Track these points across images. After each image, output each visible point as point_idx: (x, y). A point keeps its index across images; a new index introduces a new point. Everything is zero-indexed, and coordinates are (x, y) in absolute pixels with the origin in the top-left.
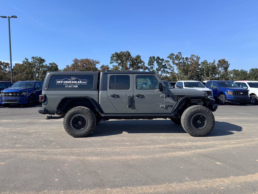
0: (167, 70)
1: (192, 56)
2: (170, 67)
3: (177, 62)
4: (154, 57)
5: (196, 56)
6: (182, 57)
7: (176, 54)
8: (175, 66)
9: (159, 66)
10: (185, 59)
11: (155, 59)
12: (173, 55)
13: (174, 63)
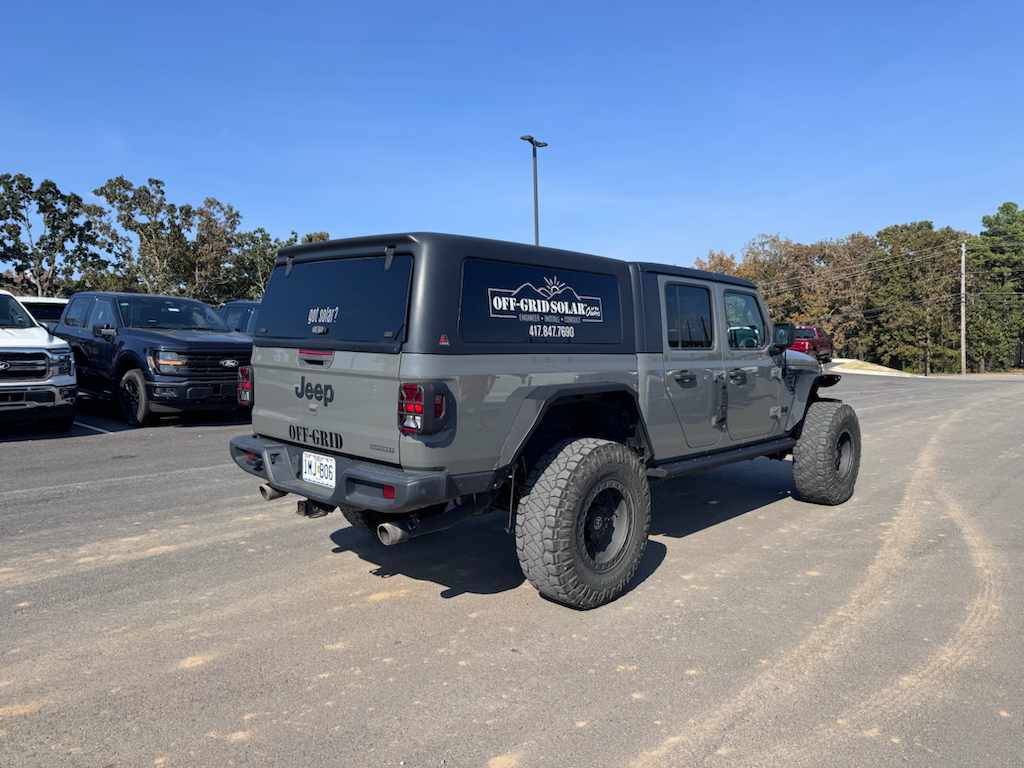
0: (93, 249)
1: (210, 202)
2: (110, 241)
3: (141, 219)
4: (26, 184)
5: (225, 205)
6: (167, 203)
7: (141, 185)
8: (134, 236)
9: (54, 228)
10: (178, 211)
11: (34, 189)
12: (127, 186)
13: (129, 224)
